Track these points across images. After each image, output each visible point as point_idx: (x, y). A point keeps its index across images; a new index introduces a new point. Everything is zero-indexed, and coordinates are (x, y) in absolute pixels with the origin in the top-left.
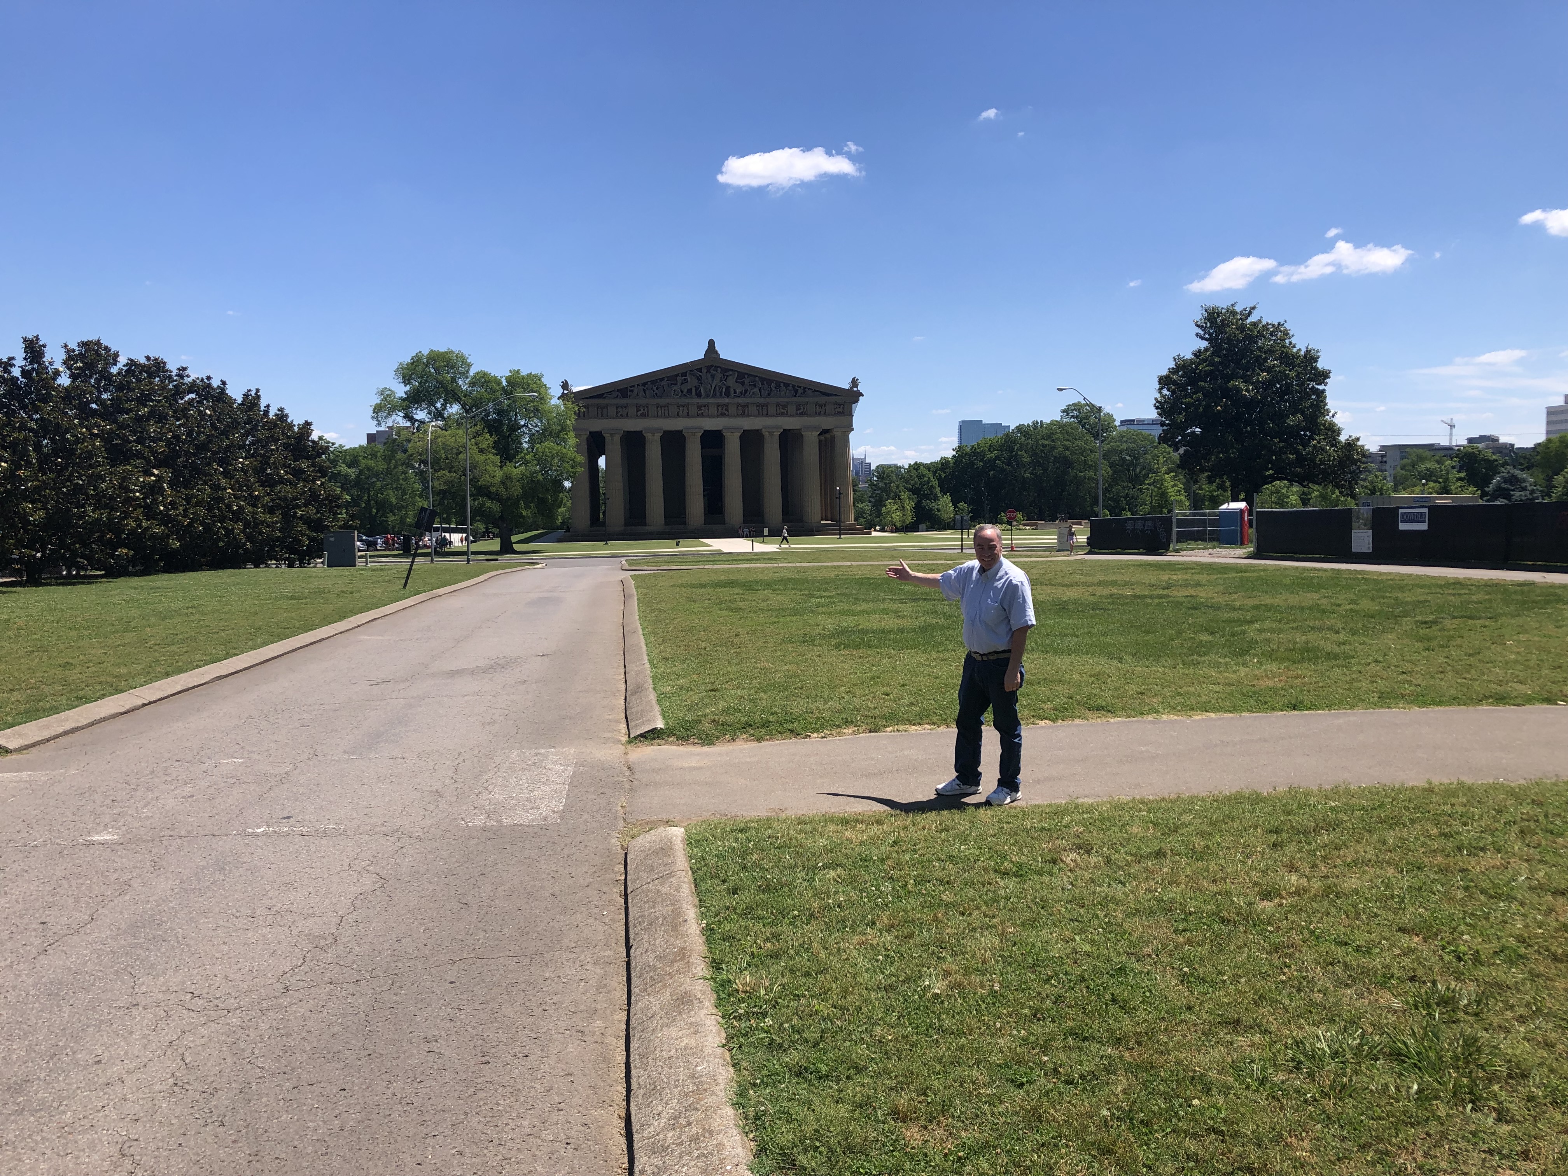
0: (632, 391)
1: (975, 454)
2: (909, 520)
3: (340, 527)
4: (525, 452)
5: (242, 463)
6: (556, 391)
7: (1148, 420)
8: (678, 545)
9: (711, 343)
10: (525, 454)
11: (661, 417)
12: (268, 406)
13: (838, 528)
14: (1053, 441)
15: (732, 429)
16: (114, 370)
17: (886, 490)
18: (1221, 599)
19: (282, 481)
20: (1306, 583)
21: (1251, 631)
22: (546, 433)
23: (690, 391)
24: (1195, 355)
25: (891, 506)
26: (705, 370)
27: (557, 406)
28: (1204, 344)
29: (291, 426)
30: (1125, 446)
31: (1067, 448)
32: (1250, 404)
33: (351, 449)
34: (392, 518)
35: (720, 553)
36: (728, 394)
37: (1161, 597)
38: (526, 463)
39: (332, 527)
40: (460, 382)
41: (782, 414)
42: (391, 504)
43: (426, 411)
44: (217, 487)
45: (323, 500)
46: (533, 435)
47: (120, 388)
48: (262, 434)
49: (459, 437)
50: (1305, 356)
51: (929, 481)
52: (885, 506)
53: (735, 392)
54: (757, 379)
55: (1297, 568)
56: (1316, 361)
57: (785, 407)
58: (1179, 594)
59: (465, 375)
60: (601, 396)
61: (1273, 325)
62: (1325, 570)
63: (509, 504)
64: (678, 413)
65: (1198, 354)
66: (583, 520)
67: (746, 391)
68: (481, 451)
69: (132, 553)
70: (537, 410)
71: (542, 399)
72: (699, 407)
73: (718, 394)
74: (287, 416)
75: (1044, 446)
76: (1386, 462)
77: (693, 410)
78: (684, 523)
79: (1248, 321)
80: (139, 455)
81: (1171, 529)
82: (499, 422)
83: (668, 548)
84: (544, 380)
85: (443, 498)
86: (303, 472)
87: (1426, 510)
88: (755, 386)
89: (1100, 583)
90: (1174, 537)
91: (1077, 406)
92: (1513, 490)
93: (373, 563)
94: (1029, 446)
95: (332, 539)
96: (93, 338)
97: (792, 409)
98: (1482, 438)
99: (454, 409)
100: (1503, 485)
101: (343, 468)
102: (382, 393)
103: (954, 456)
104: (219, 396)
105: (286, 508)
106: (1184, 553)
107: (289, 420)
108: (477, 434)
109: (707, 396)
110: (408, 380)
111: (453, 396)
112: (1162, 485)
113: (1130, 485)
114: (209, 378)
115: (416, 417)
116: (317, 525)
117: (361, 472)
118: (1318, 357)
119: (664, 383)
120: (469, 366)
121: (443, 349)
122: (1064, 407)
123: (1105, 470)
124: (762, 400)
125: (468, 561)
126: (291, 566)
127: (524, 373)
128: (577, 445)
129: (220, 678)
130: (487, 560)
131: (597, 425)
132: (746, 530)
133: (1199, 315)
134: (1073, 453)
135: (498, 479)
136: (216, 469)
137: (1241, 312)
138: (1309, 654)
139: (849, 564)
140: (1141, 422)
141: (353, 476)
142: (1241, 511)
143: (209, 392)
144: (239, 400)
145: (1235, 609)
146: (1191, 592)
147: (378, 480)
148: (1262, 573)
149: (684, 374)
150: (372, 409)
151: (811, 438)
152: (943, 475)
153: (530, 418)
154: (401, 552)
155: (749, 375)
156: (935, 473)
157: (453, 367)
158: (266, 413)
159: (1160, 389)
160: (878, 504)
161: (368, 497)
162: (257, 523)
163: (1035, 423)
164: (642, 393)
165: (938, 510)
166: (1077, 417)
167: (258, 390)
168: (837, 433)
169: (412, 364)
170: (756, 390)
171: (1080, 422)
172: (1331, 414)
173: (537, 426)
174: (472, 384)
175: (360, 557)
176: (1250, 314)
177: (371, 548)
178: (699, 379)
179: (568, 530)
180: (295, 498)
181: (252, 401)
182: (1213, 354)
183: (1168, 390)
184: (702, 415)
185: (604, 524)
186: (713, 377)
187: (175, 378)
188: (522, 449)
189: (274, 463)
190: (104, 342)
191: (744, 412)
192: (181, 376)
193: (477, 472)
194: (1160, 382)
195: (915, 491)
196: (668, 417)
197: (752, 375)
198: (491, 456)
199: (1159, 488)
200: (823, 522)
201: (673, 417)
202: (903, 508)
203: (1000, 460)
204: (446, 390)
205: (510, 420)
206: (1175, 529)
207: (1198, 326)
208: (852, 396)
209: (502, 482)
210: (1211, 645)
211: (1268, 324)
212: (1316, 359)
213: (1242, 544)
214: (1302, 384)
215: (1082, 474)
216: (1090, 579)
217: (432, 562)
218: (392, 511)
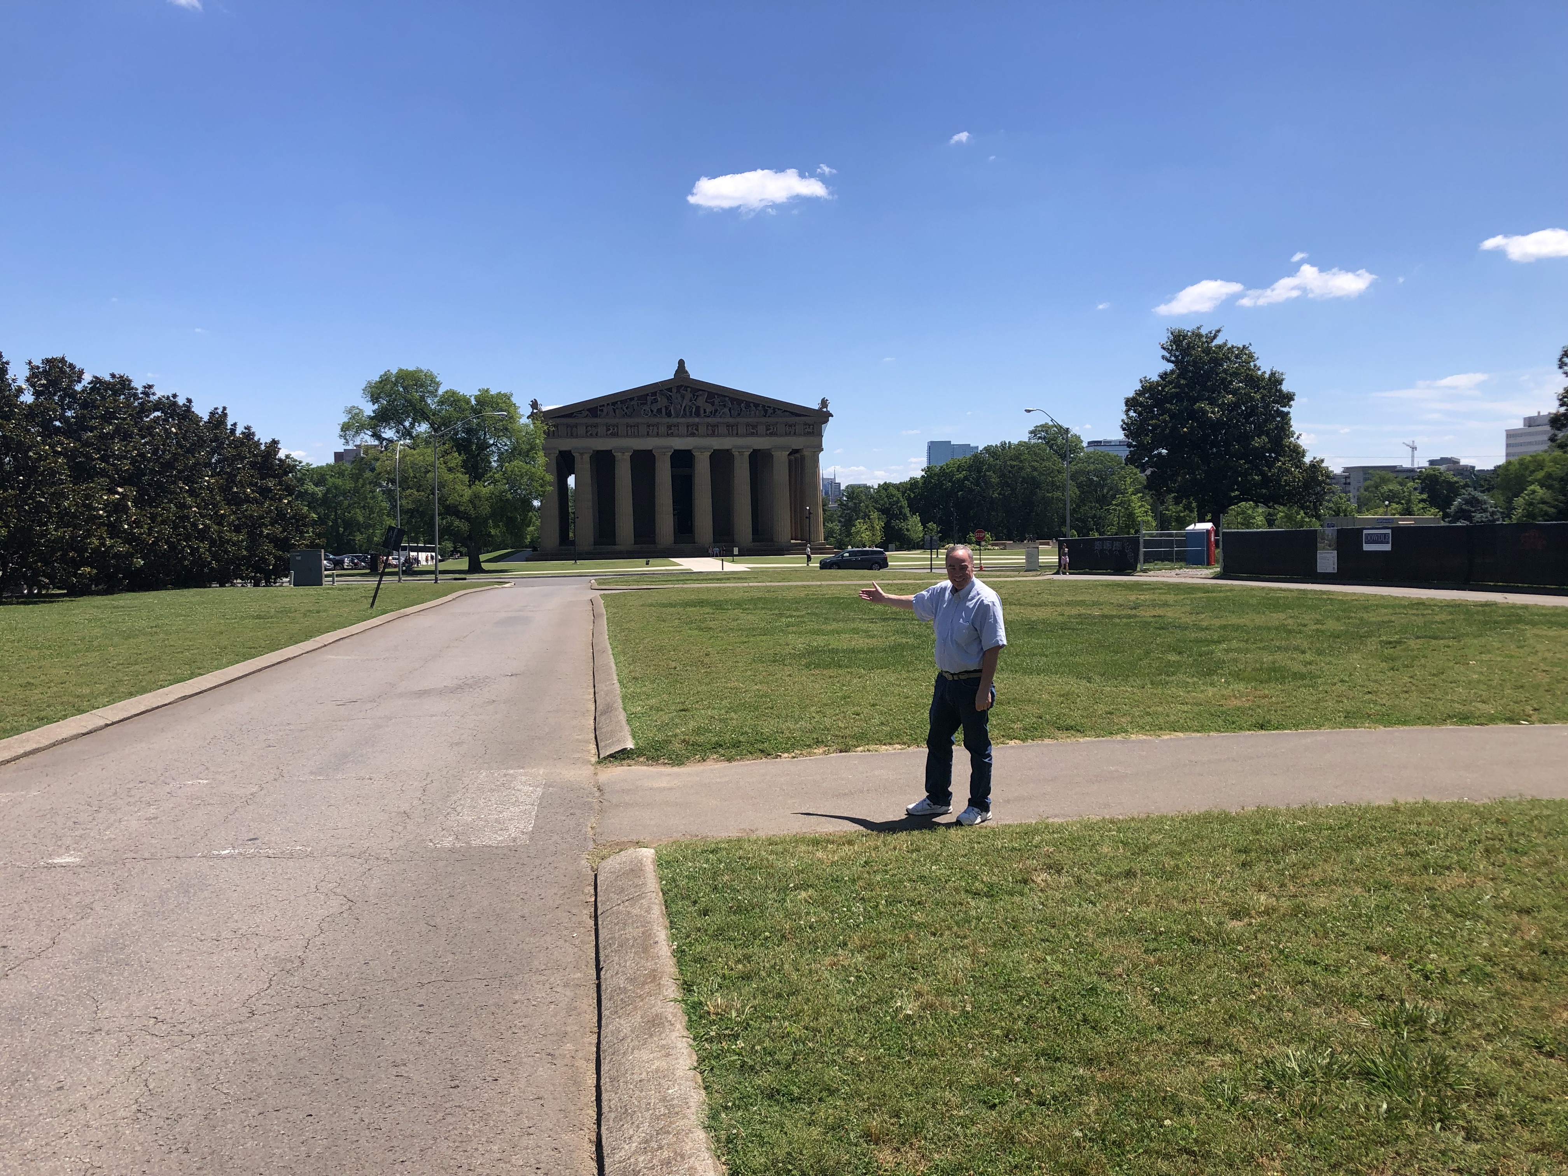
0: (602, 411)
1: (944, 474)
2: (879, 539)
3: (306, 546)
4: (494, 470)
5: (208, 482)
6: (525, 410)
7: (1115, 441)
8: (647, 564)
9: (681, 363)
10: (494, 473)
11: (631, 437)
12: (235, 424)
14: (1021, 461)
15: (702, 449)
16: (78, 387)
17: (856, 509)
18: (1188, 620)
19: (248, 500)
20: (1273, 603)
21: (1219, 651)
22: (515, 452)
23: (659, 411)
24: (1161, 377)
25: (860, 526)
26: (674, 390)
27: (527, 425)
28: (1170, 367)
29: (258, 444)
30: (1092, 467)
31: (1035, 469)
32: (1217, 426)
33: (318, 467)
34: (359, 537)
35: (690, 573)
36: (698, 414)
37: (1129, 617)
38: (495, 482)
39: (299, 546)
40: (429, 401)
41: (752, 434)
42: (358, 523)
43: (394, 430)
44: (182, 506)
45: (291, 518)
46: (502, 453)
47: (85, 405)
48: (229, 452)
49: (427, 455)
50: (1270, 379)
51: (898, 502)
52: (855, 526)
53: (705, 412)
54: (727, 399)
55: (1263, 588)
56: (1281, 384)
57: (754, 427)
58: (1147, 614)
59: (434, 394)
60: (570, 416)
61: (1238, 348)
62: (1291, 590)
63: (477, 523)
64: (648, 433)
65: (1164, 376)
66: (552, 539)
67: (716, 411)
68: (450, 470)
69: (95, 571)
70: (507, 429)
71: (512, 418)
72: (669, 427)
73: (688, 414)
74: (253, 434)
75: (1012, 467)
76: (1349, 484)
77: (663, 430)
78: (654, 543)
79: (1213, 344)
80: (103, 473)
81: (1138, 550)
82: (468, 441)
83: (638, 567)
84: (514, 400)
85: (412, 517)
86: (270, 490)
87: (1389, 531)
88: (725, 406)
89: (1068, 603)
90: (1141, 558)
91: (1045, 428)
92: (1474, 512)
93: (339, 582)
94: (998, 467)
95: (299, 558)
96: (57, 355)
97: (762, 429)
98: (1443, 460)
99: (423, 428)
100: (1464, 507)
101: (310, 487)
102: (350, 411)
103: (923, 476)
104: (185, 414)
105: (252, 527)
106: (1151, 573)
107: (256, 439)
108: (446, 453)
109: (677, 416)
110: (377, 398)
111: (422, 414)
112: (1129, 505)
113: (1097, 505)
114: (175, 396)
115: (384, 435)
116: (283, 544)
117: (328, 491)
118: (1282, 380)
119: (634, 402)
120: (438, 384)
121: (411, 368)
122: (1032, 428)
123: (1072, 491)
124: (731, 420)
125: (436, 580)
126: (257, 584)
127: (493, 392)
128: (547, 465)
129: (184, 698)
130: (456, 579)
131: (567, 444)
132: (716, 550)
133: (1164, 338)
134: (1041, 474)
135: (466, 498)
136: (181, 488)
137: (1207, 334)
138: (1277, 674)
139: (819, 583)
140: (1107, 443)
141: (320, 494)
142: (1208, 531)
143: (174, 410)
144: (206, 418)
145: (1202, 629)
146: (1158, 612)
147: (346, 499)
148: (1229, 594)
149: (654, 394)
150: (339, 427)
151: (781, 459)
152: (912, 495)
153: (499, 437)
154: (368, 571)
155: (719, 395)
156: (904, 493)
157: (422, 386)
158: (233, 431)
159: (1127, 411)
160: (848, 523)
161: (336, 515)
162: (223, 542)
163: (1003, 445)
164: (612, 413)
165: (908, 530)
166: (1045, 438)
167: (224, 408)
168: (807, 453)
169: (381, 382)
170: (726, 410)
171: (1047, 443)
172: (1295, 436)
173: (506, 445)
174: (441, 403)
175: (327, 576)
176: (1215, 337)
177: (338, 567)
178: (669, 398)
179: (537, 549)
180: (262, 517)
181: (218, 419)
182: (1179, 376)
183: (1135, 412)
184: (672, 435)
185: (573, 543)
186: (683, 397)
187: (141, 396)
188: (491, 468)
189: (240, 481)
190: (69, 360)
191: (714, 432)
192: (146, 394)
193: (445, 491)
194: (1126, 405)
195: (884, 511)
196: (638, 436)
197: (722, 395)
198: (459, 475)
199: (1127, 509)
200: (793, 541)
201: (643, 436)
202: (872, 529)
203: (968, 480)
204: (414, 409)
205: (479, 439)
206: (1143, 550)
207: (1164, 348)
208: (821, 416)
209: (471, 501)
210: (1179, 665)
211: (1233, 347)
212: (1280, 382)
213: (1209, 564)
214: (1267, 406)
215: (1050, 495)
216: (1058, 599)
217: (399, 581)
218: (359, 530)
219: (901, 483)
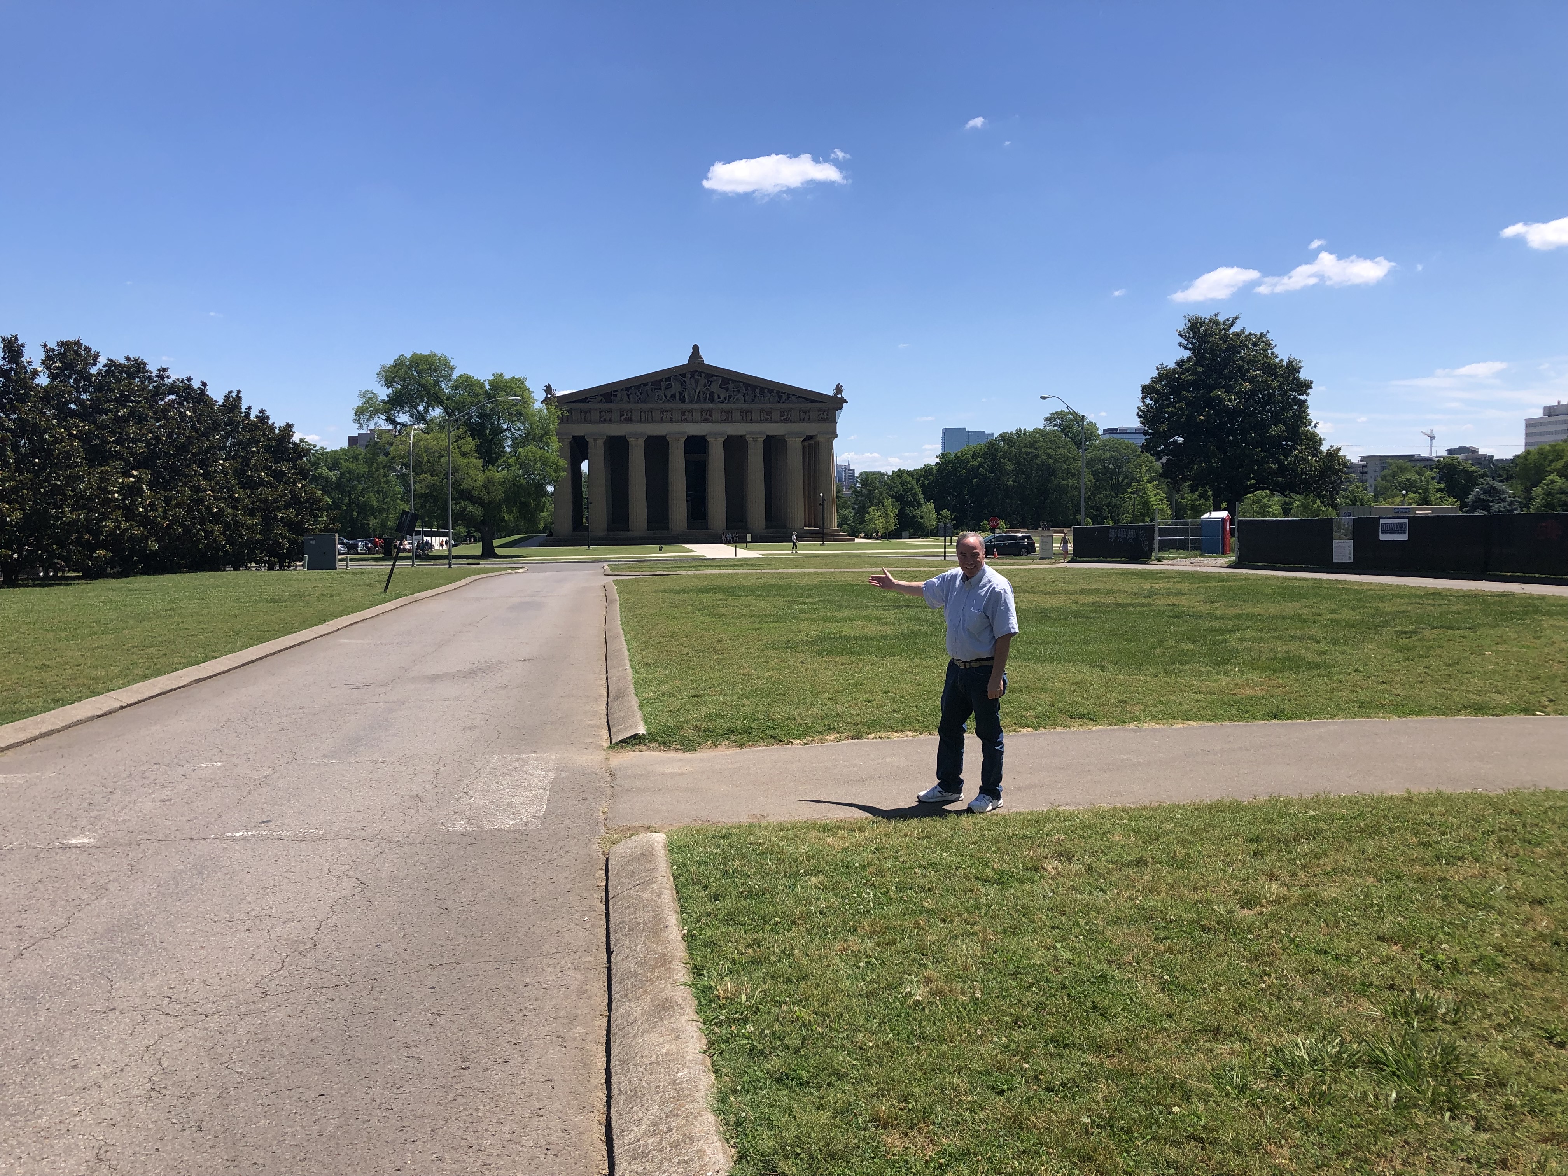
0: (616, 396)
1: (959, 461)
2: (892, 527)
3: (321, 530)
4: (508, 455)
5: (223, 465)
6: (539, 395)
7: (1131, 429)
8: (660, 550)
9: (696, 348)
10: (508, 458)
11: (645, 422)
12: (249, 408)
13: (822, 535)
14: (1036, 449)
15: (716, 435)
16: (94, 370)
17: (870, 497)
18: (1203, 608)
19: (262, 483)
20: (1288, 593)
21: (1233, 641)
22: (529, 437)
23: (673, 396)
24: (1178, 364)
25: (874, 513)
26: (688, 376)
27: (540, 410)
28: (1187, 354)
29: (272, 428)
30: (1107, 455)
31: (1050, 457)
32: (1233, 414)
33: (332, 451)
34: (373, 522)
35: (703, 559)
36: (712, 400)
37: (1143, 605)
38: (509, 467)
39: (313, 530)
40: (443, 386)
41: (766, 420)
42: (372, 507)
43: (408, 414)
44: (197, 489)
45: (305, 502)
46: (516, 438)
47: (100, 388)
48: (246, 435)
49: (441, 440)
50: (1287, 367)
51: (912, 489)
52: (868, 513)
53: (719, 398)
54: (741, 384)
55: (1278, 577)
56: (1298, 372)
57: (769, 413)
58: (1161, 602)
59: (448, 378)
60: (584, 401)
61: (1256, 336)
62: (1307, 580)
63: (491, 508)
64: (662, 418)
65: (1181, 363)
66: (565, 525)
67: (730, 397)
68: (464, 454)
69: (110, 554)
70: (520, 414)
71: (526, 403)
72: (683, 413)
73: (702, 399)
74: (268, 418)
75: (1027, 454)
76: (1366, 473)
77: (677, 415)
78: (668, 529)
79: (1231, 331)
80: (118, 456)
81: (1153, 539)
82: (482, 426)
83: (651, 553)
84: (528, 384)
85: (426, 501)
86: (283, 474)
87: (1406, 521)
88: (739, 391)
89: (1083, 592)
90: (1156, 546)
91: (1060, 415)
92: (1492, 502)
93: (353, 566)
94: (1012, 454)
95: (313, 542)
96: (72, 338)
97: (776, 415)
98: (1462, 450)
99: (437, 412)
100: (1482, 496)
101: (324, 471)
102: (364, 395)
103: (937, 463)
104: (199, 397)
105: (266, 511)
106: (1166, 561)
107: (270, 422)
108: (460, 437)
109: (691, 402)
110: (391, 382)
111: (436, 399)
112: (1145, 493)
113: (1112, 493)
114: (189, 379)
115: (398, 420)
116: (297, 528)
117: (342, 474)
118: (1300, 368)
119: (648, 388)
120: (452, 369)
121: (426, 352)
122: (1048, 415)
123: (1087, 479)
124: (745, 406)
125: (450, 565)
126: (271, 568)
127: (507, 377)
128: (561, 450)
129: (199, 681)
130: (469, 564)
131: (580, 429)
132: (729, 536)
133: (1182, 325)
134: (1055, 461)
135: (480, 483)
136: (196, 471)
137: (1224, 322)
138: (1291, 663)
139: (832, 570)
140: (1123, 431)
141: (334, 479)
142: (1223, 520)
143: (189, 393)
144: (220, 402)
145: (1217, 618)
146: (1173, 600)
147: (359, 483)
148: (1244, 582)
149: (668, 379)
150: (353, 412)
151: (795, 445)
152: (927, 482)
153: (513, 422)
154: (382, 555)
155: (734, 381)
156: (918, 480)
157: (436, 370)
158: (247, 415)
159: (1143, 398)
160: (862, 511)
161: (349, 500)
162: (237, 525)
163: (1019, 431)
164: (626, 398)
165: (922, 517)
166: (1060, 425)
167: (239, 392)
168: (821, 439)
169: (395, 366)
170: (740, 396)
171: (1063, 430)
172: (1313, 425)
173: (520, 430)
174: (455, 387)
175: (341, 560)
176: (1232, 324)
177: (351, 552)
178: (683, 384)
179: (550, 535)
180: (276, 501)
181: (233, 403)
182: (1196, 364)
183: (1151, 399)
184: (686, 421)
185: (586, 529)
186: (697, 382)
187: (155, 379)
188: (505, 453)
189: (255, 465)
190: (85, 343)
191: (727, 417)
192: (161, 377)
193: (459, 475)
194: (1143, 391)
195: (898, 498)
196: (653, 421)
197: (736, 381)
198: (473, 460)
199: (1142, 497)
200: (806, 528)
201: (656, 422)
202: (886, 515)
203: (983, 468)
204: (428, 393)
205: (492, 423)
206: (1157, 538)
207: (1181, 335)
208: (836, 402)
209: (484, 486)
210: (1193, 653)
211: (1250, 334)
212: (1298, 370)
213: (1223, 553)
214: (1284, 394)
215: (1065, 482)
216: (1072, 587)
217: (413, 565)
218: (373, 515)
219: (915, 470)
